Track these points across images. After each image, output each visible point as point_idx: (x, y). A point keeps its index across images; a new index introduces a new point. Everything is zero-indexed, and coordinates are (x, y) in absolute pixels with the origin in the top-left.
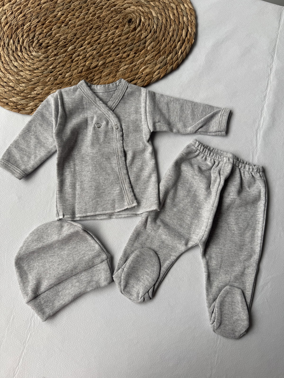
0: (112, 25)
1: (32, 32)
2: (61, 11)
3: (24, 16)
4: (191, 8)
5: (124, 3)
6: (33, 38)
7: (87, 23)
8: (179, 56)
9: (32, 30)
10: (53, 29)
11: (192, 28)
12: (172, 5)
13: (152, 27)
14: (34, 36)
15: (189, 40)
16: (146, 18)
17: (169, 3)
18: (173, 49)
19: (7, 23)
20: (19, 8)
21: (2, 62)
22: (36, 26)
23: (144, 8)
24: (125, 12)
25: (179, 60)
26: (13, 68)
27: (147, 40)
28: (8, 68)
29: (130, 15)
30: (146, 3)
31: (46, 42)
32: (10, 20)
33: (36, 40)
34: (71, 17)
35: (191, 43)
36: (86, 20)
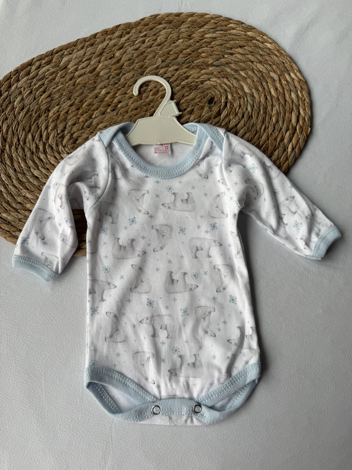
0: (185, 107)
1: (61, 122)
2: (105, 87)
3: (49, 96)
4: (301, 80)
5: (200, 74)
6: (63, 131)
7: (145, 105)
8: (289, 153)
9: (62, 117)
10: (93, 116)
11: (304, 110)
12: (272, 74)
13: (244, 109)
14: (65, 128)
15: (301, 128)
16: (234, 95)
17: (267, 72)
18: (279, 144)
19: (23, 109)
20: (41, 85)
21: (15, 170)
22: (67, 112)
23: (231, 80)
24: (203, 87)
25: (290, 160)
26: (31, 180)
27: (238, 130)
28: (24, 180)
29: (210, 91)
30: (233, 73)
31: (84, 137)
32: (28, 103)
33: (67, 133)
34: (122, 96)
35: (306, 133)
36: (144, 101)
